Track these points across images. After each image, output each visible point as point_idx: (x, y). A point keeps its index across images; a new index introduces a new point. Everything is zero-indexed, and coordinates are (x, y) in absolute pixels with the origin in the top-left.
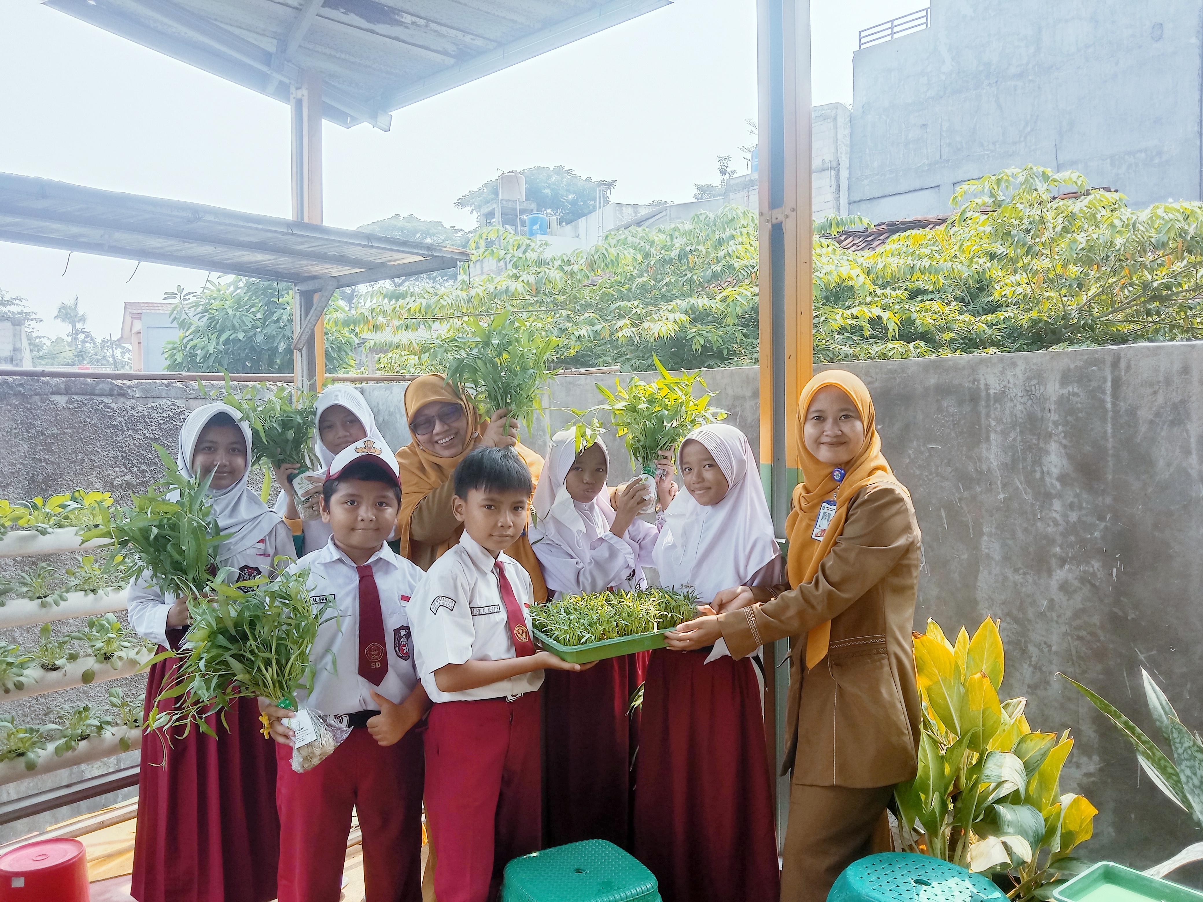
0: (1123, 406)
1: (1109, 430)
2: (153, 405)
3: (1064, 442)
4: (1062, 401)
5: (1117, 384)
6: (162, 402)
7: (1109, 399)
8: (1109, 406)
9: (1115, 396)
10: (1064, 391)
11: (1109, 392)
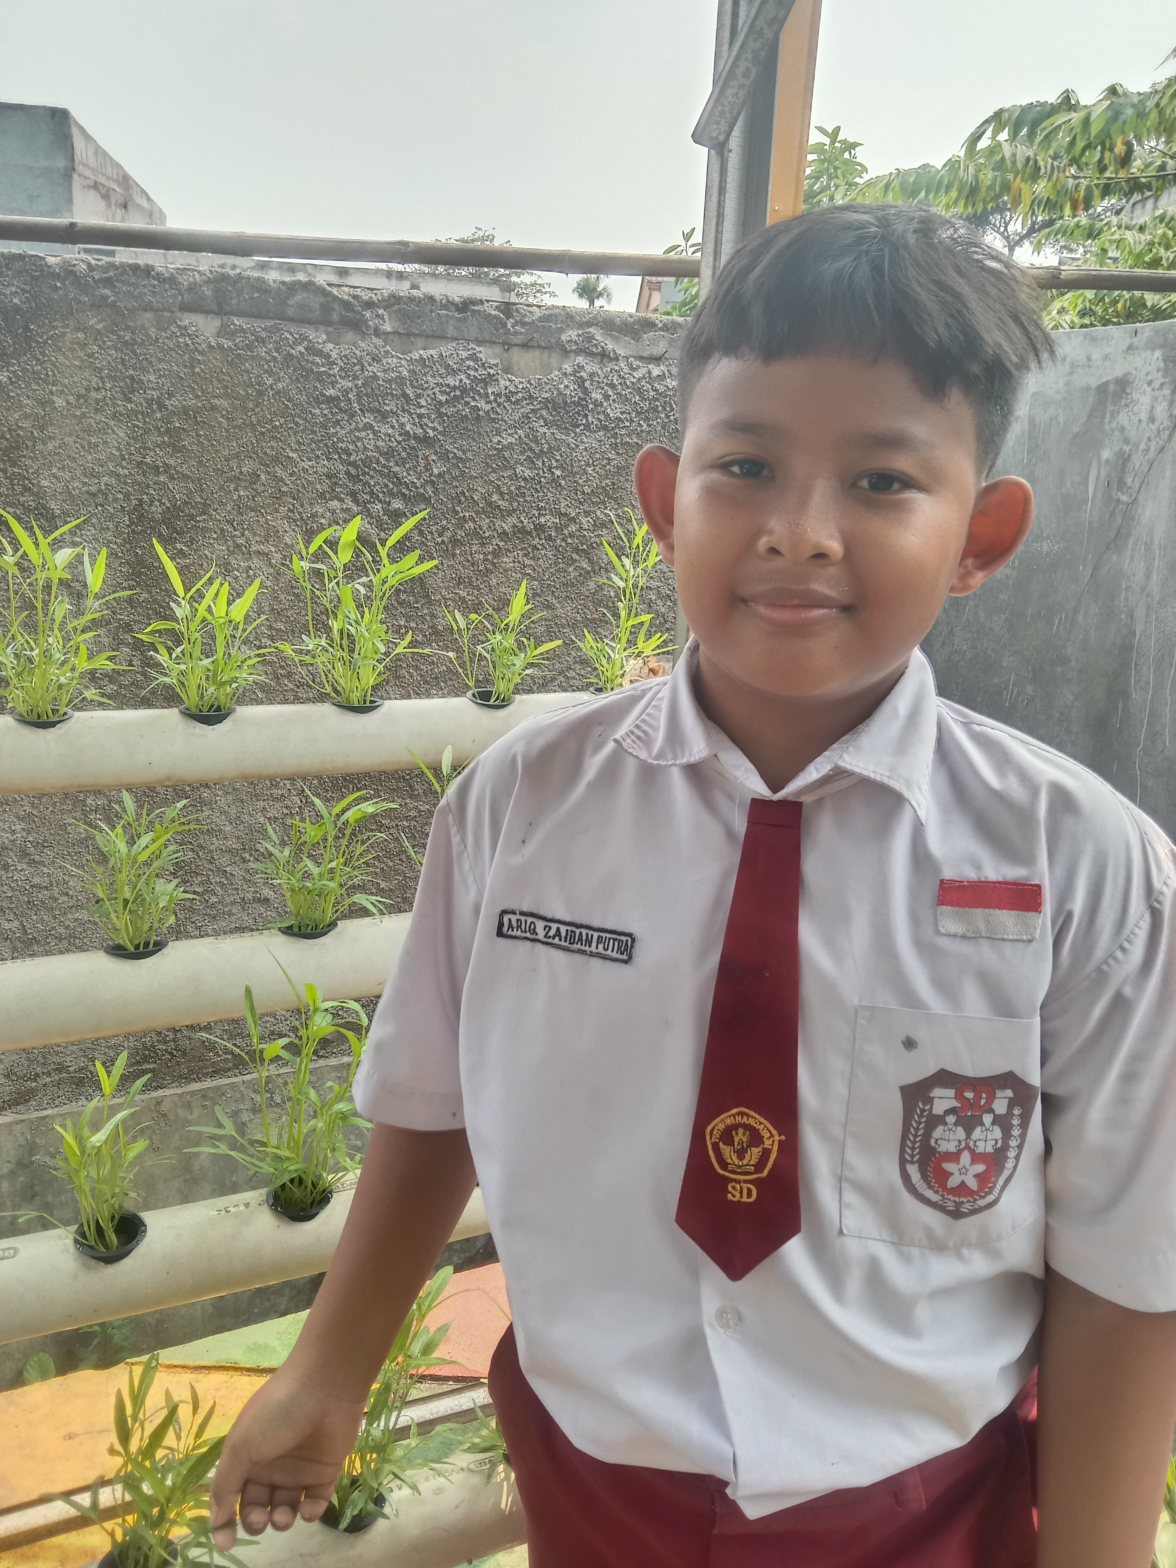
2: (424, 354)
6: (446, 348)
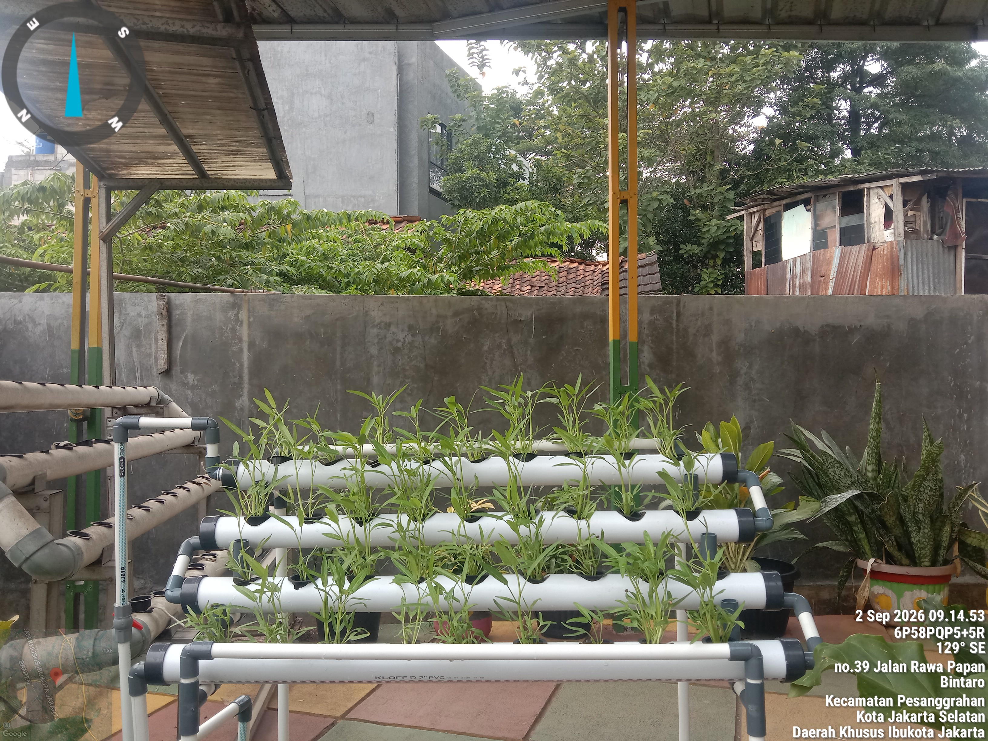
0: (681, 326)
1: (674, 338)
3: (652, 345)
4: (651, 323)
5: (679, 315)
7: (674, 322)
8: (674, 326)
9: (677, 321)
10: (652, 318)
11: (675, 318)
